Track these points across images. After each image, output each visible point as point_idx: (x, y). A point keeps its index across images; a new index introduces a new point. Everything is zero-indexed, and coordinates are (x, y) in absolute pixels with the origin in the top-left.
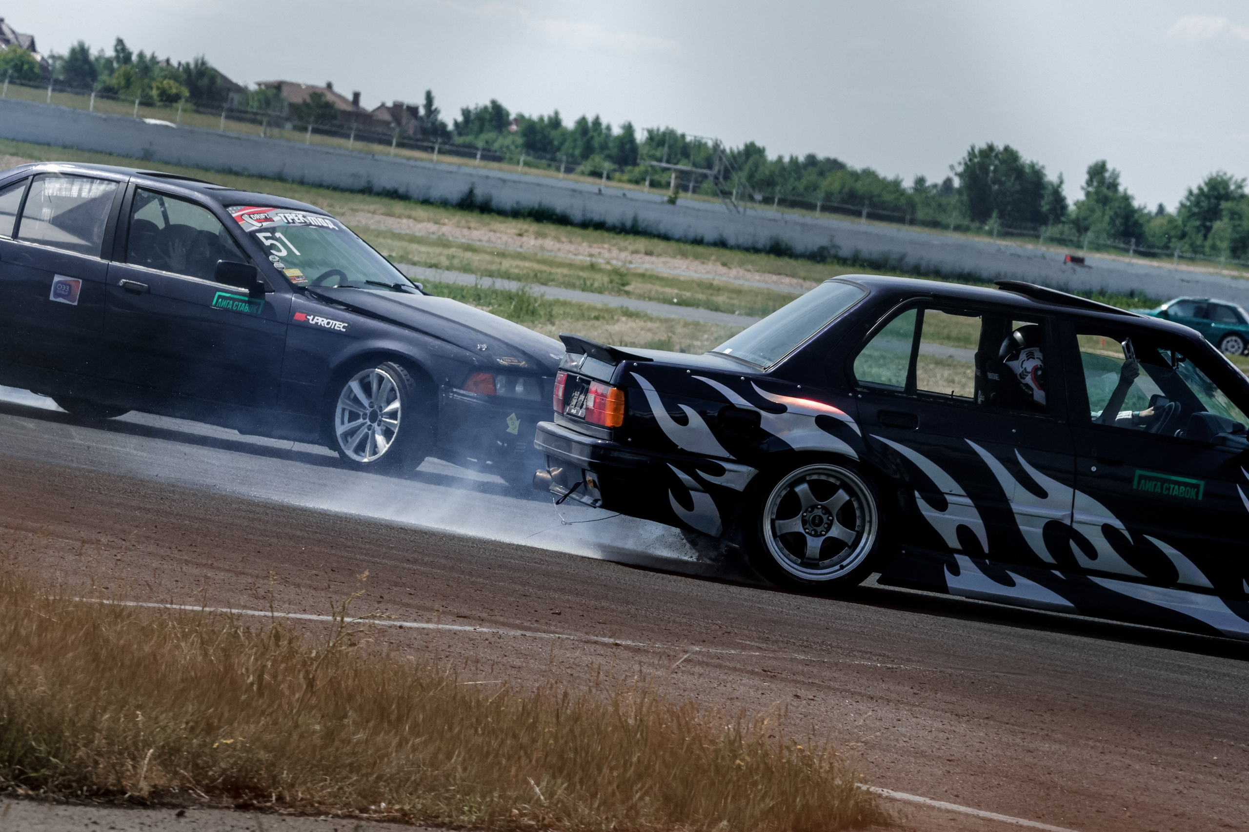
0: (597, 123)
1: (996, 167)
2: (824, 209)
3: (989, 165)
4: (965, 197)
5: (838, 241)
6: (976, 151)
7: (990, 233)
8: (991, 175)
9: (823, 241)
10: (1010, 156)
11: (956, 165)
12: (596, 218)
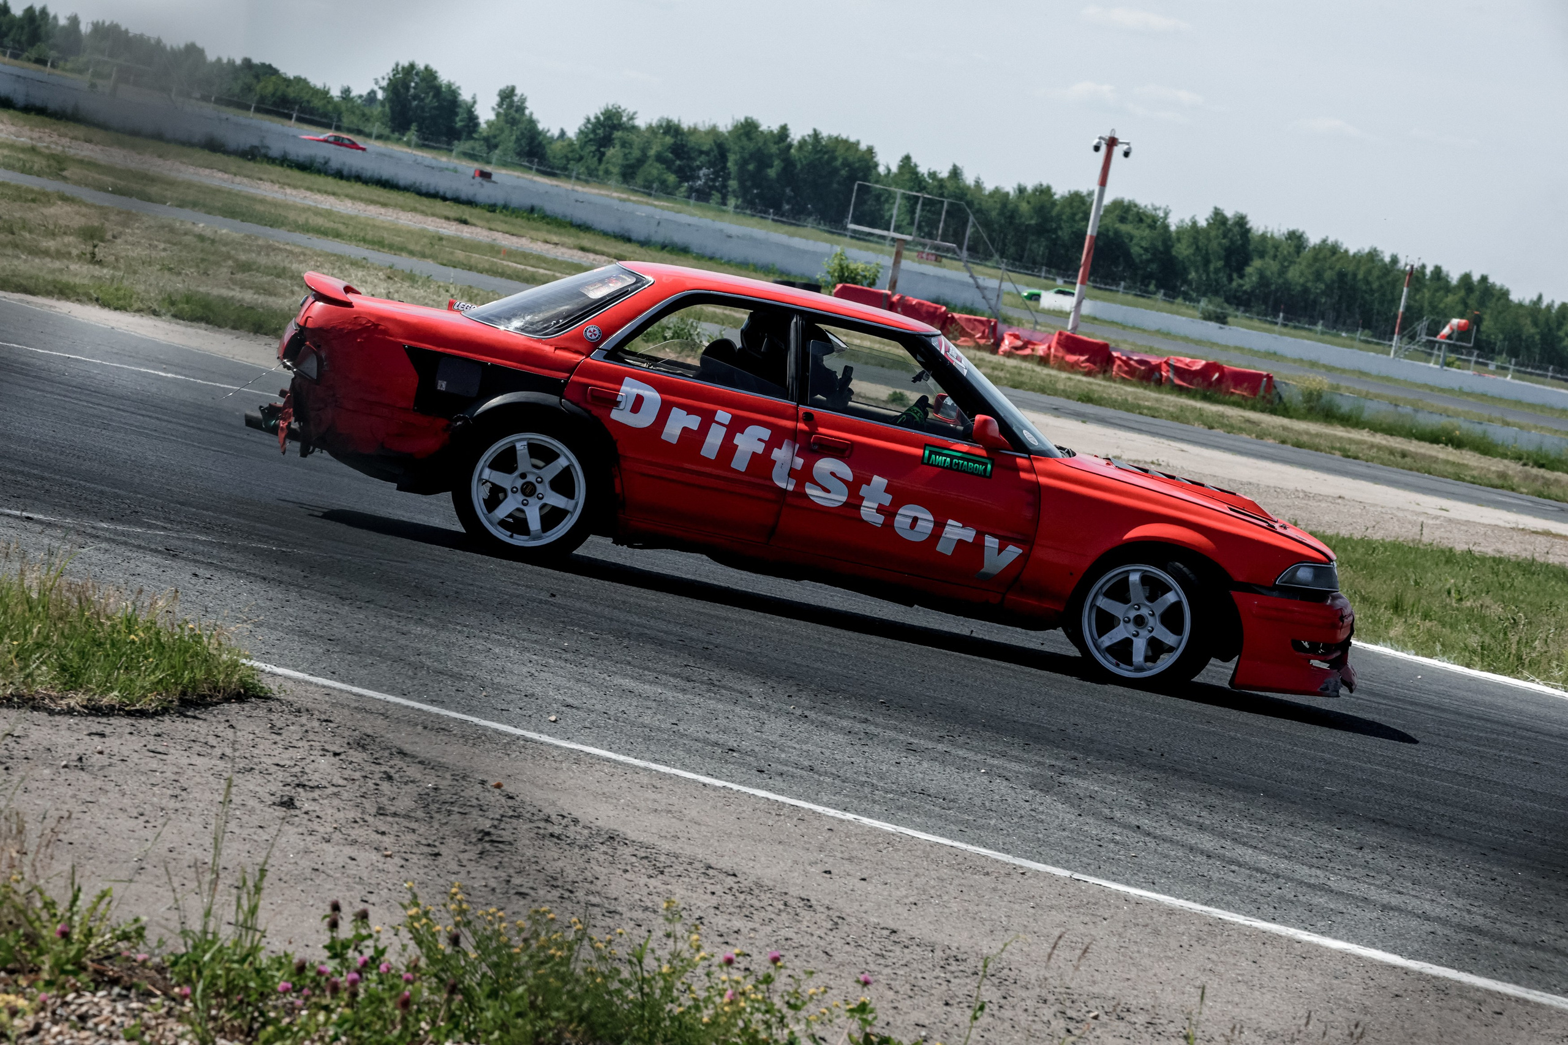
0: (44, 11)
1: (416, 83)
2: (258, 110)
3: (411, 81)
4: (387, 109)
5: (267, 142)
6: (400, 68)
7: (408, 144)
8: (412, 91)
9: (255, 142)
10: (429, 76)
11: (380, 80)
12: (38, 103)
